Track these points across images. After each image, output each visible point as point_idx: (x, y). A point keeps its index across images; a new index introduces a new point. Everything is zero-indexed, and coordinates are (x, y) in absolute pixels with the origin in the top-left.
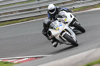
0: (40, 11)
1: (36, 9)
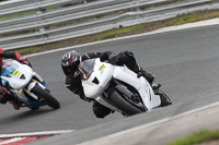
0: (46, 35)
1: (38, 30)
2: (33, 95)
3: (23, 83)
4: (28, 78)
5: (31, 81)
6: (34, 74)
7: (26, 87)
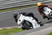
2: (51, 16)
3: (48, 13)
4: (50, 12)
5: (51, 13)
6: (51, 11)
7: (49, 14)
